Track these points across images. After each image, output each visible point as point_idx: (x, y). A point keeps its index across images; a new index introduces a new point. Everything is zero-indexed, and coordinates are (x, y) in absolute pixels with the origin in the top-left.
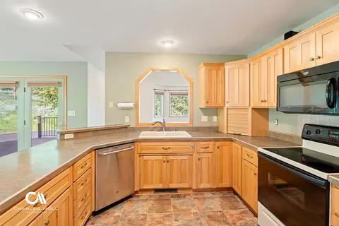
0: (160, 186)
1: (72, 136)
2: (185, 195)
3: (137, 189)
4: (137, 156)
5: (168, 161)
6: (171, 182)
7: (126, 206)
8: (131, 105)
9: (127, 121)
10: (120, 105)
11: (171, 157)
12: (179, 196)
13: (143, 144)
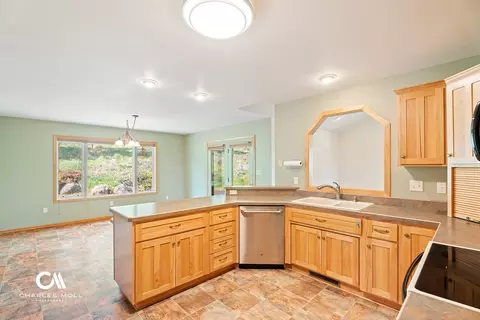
0: (315, 269)
1: (235, 192)
2: (348, 295)
3: (288, 261)
4: (288, 223)
5: (324, 239)
6: (328, 268)
7: (270, 273)
8: (297, 163)
9: (296, 182)
10: (287, 163)
11: (328, 234)
12: (338, 292)
13: (294, 209)
